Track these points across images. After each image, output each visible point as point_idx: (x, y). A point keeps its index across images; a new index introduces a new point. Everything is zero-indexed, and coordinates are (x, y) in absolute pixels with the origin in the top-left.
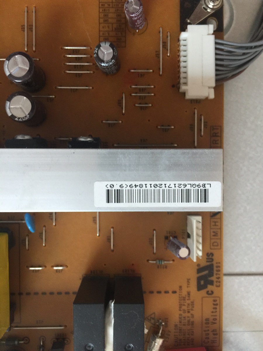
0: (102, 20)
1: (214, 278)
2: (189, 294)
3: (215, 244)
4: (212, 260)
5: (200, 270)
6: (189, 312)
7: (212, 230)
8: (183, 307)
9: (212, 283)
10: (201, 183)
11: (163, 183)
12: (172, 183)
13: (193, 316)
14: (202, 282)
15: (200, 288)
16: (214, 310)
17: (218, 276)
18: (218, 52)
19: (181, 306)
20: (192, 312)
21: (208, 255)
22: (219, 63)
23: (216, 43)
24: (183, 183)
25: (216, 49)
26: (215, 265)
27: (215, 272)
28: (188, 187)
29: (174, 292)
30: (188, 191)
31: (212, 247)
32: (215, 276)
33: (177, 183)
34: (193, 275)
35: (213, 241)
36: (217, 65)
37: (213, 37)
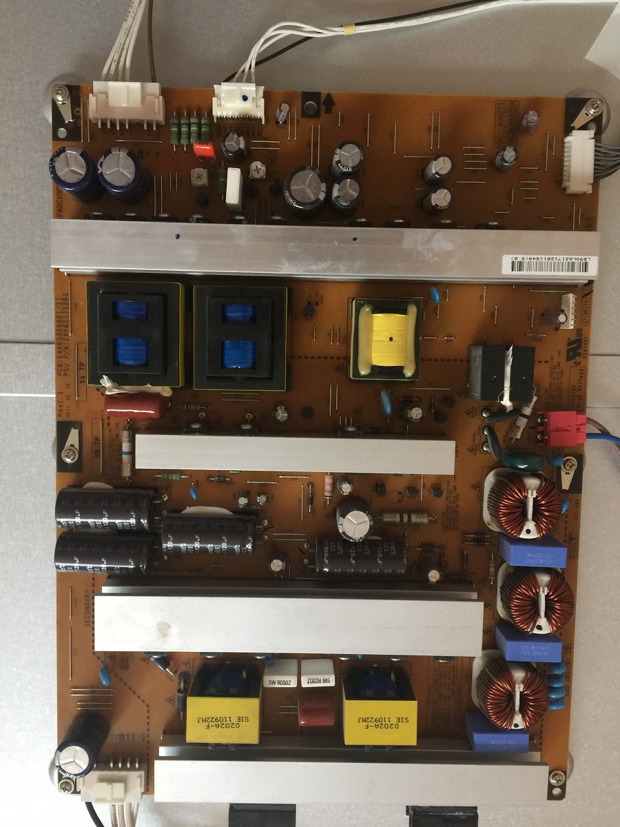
0: (497, 123)
1: (581, 351)
2: (559, 363)
3: (585, 321)
4: (581, 335)
5: (569, 344)
6: (558, 379)
7: (582, 309)
8: (554, 375)
9: (579, 355)
10: (583, 257)
11: (555, 257)
12: (561, 257)
13: (561, 382)
14: (571, 354)
15: (569, 359)
16: (580, 378)
17: (585, 349)
18: (597, 154)
19: (551, 374)
20: (561, 379)
21: (578, 330)
22: (597, 163)
23: (596, 146)
24: (569, 257)
25: (596, 151)
26: (583, 340)
27: (583, 346)
28: (574, 260)
29: (547, 362)
30: (573, 263)
31: (582, 323)
32: (583, 349)
33: (565, 257)
34: (563, 348)
35: (582, 318)
36: (595, 165)
37: (593, 140)
